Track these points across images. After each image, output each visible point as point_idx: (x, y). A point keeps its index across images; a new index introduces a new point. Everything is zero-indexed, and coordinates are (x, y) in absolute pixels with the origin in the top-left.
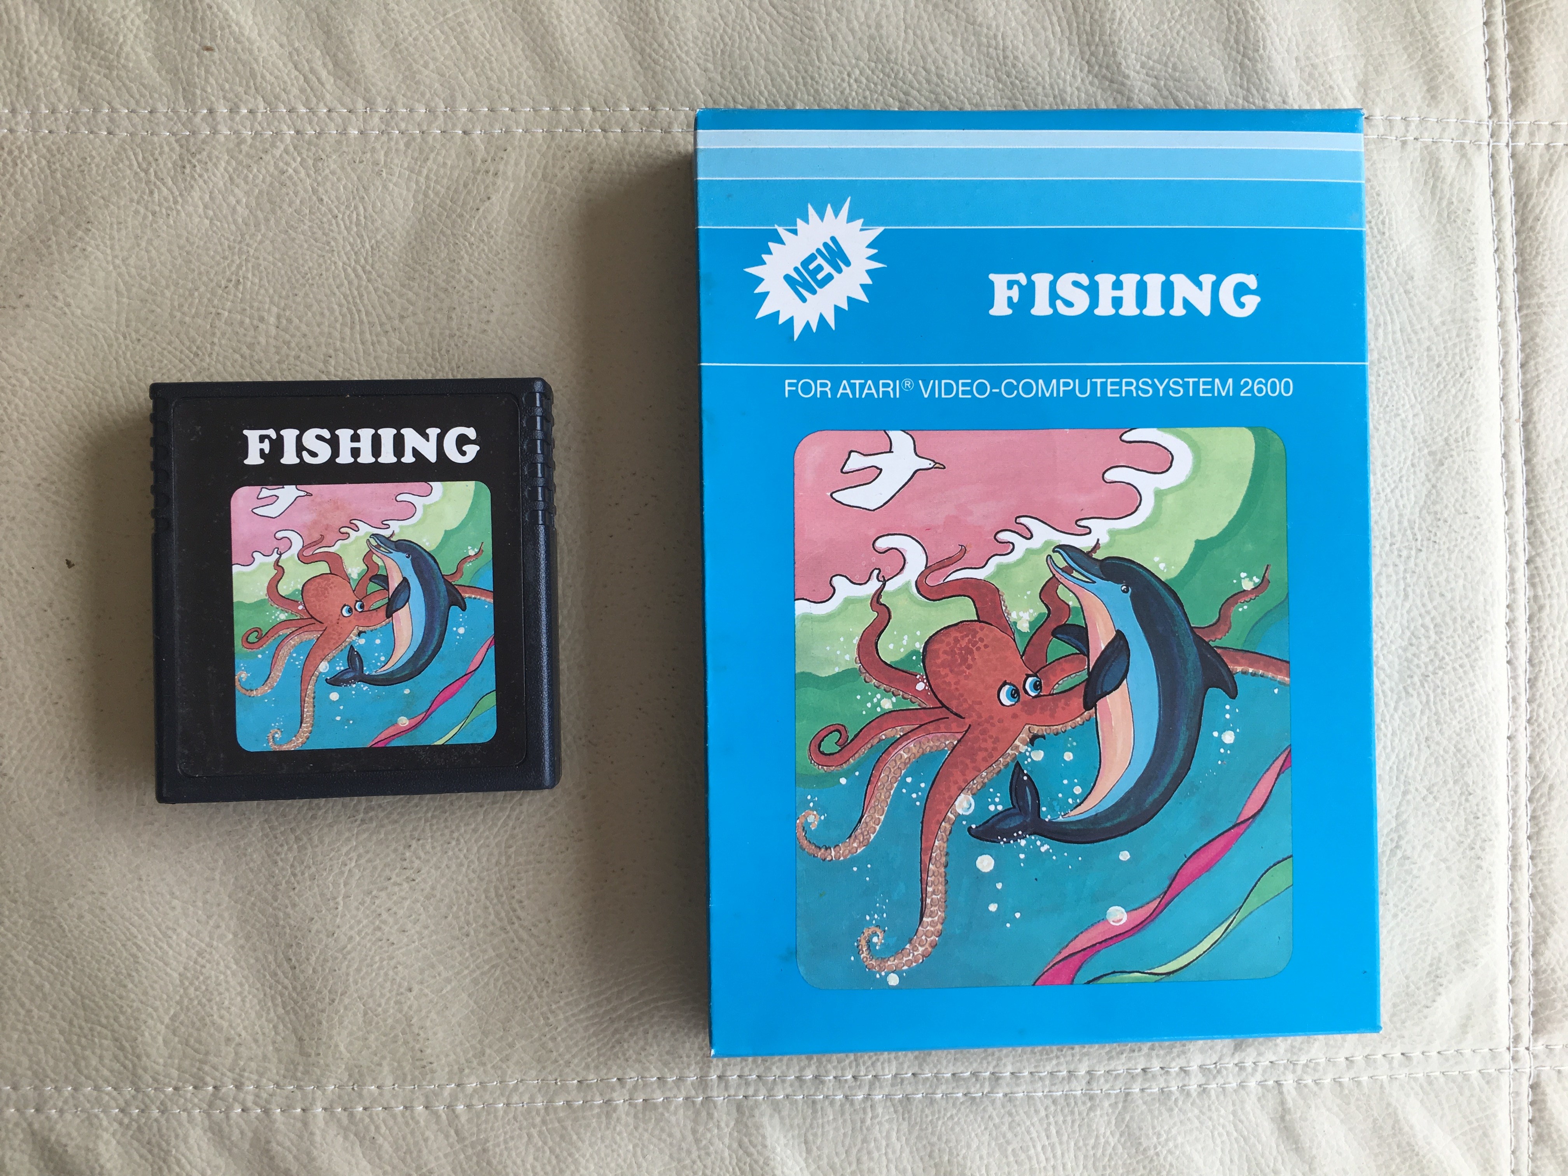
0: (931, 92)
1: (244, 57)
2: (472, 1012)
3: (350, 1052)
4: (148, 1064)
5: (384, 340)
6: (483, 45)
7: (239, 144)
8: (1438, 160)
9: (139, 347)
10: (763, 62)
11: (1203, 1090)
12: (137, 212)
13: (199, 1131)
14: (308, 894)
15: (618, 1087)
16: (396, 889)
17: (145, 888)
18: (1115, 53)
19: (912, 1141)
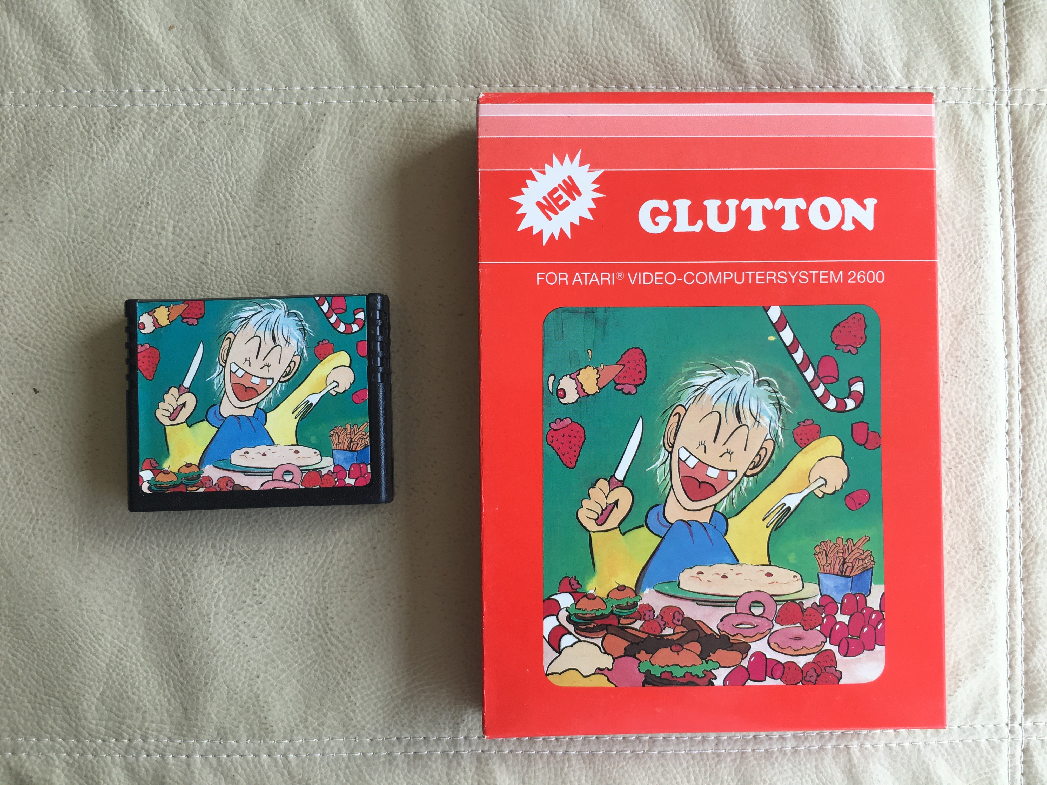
0: (611, 73)
1: (153, 55)
2: (300, 692)
3: (218, 718)
4: (85, 724)
5: (243, 242)
6: (310, 44)
7: (149, 113)
8: (959, 116)
9: (82, 247)
10: (497, 54)
11: (795, 750)
12: (82, 158)
13: (119, 769)
14: (190, 612)
15: (397, 743)
16: (250, 609)
17: (84, 607)
18: (736, 46)
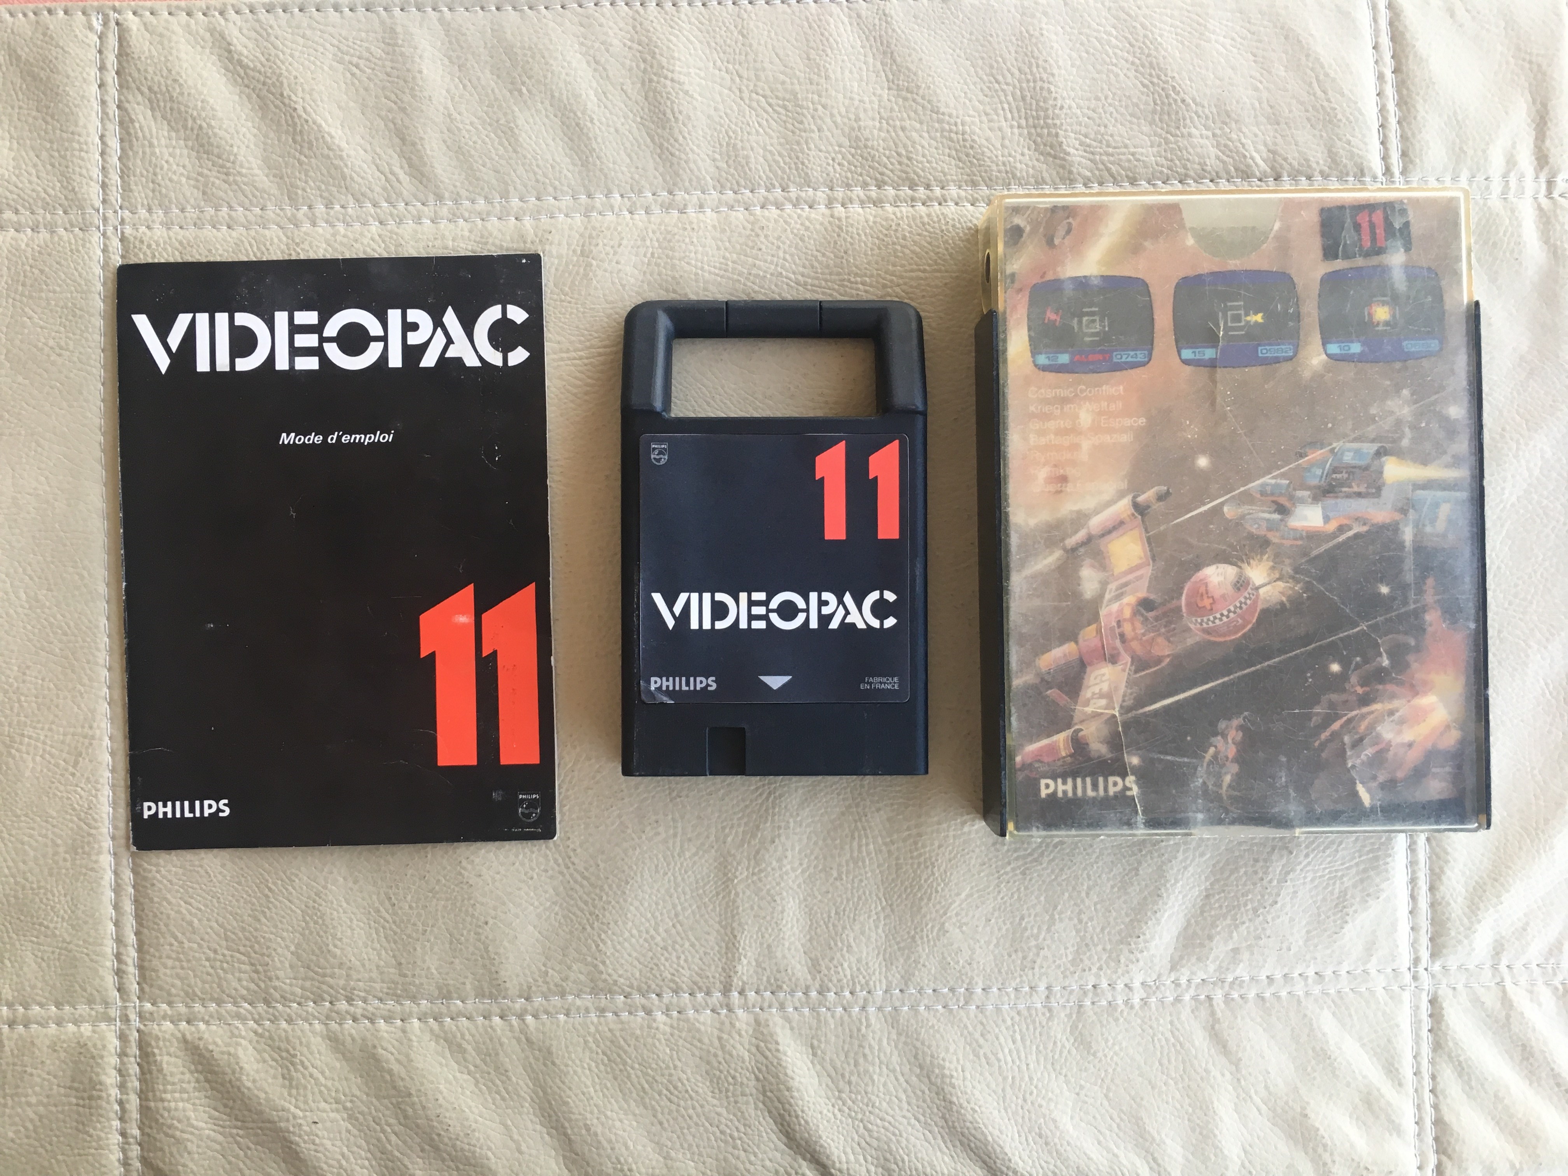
0: (902, 171)
1: (336, 162)
2: (537, 940)
3: (440, 973)
4: (277, 983)
6: (530, 145)
7: (333, 235)
10: (761, 151)
11: (1145, 1002)
13: (319, 1038)
15: (657, 1003)
18: (1057, 135)
19: (900, 1046)
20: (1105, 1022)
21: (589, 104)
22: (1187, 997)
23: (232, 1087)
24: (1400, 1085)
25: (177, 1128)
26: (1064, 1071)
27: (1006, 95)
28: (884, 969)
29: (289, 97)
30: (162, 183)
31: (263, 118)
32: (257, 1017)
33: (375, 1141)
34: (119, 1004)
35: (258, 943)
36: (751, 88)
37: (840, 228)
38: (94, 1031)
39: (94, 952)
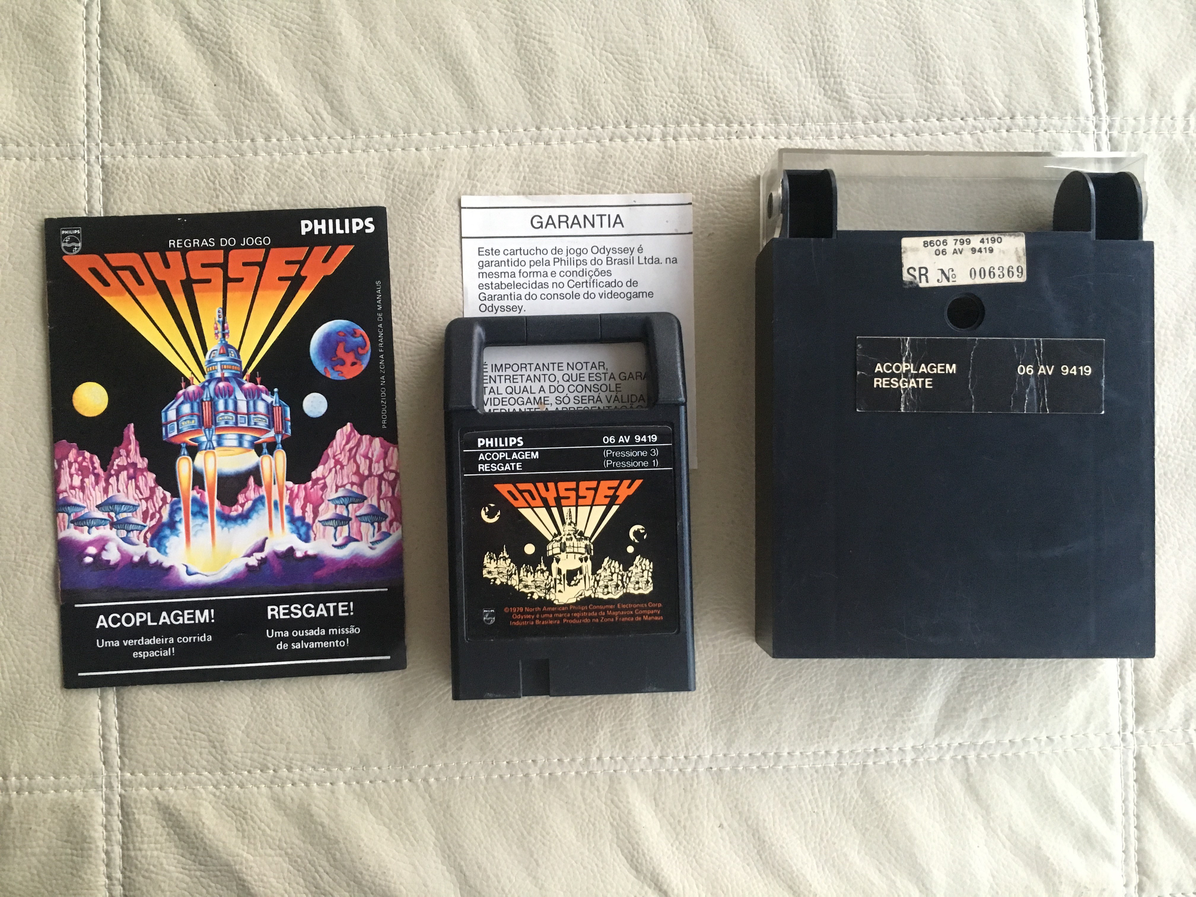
20: (884, 777)
21: (474, 60)
22: (947, 758)
23: (197, 838)
24: (1112, 823)
25: (152, 872)
26: (853, 816)
27: (801, 53)
28: (711, 738)
29: (236, 53)
30: (134, 121)
31: (215, 70)
32: (215, 782)
33: (310, 879)
34: (105, 774)
35: (215, 724)
36: (601, 46)
37: (672, 156)
38: (85, 797)
39: (84, 733)
